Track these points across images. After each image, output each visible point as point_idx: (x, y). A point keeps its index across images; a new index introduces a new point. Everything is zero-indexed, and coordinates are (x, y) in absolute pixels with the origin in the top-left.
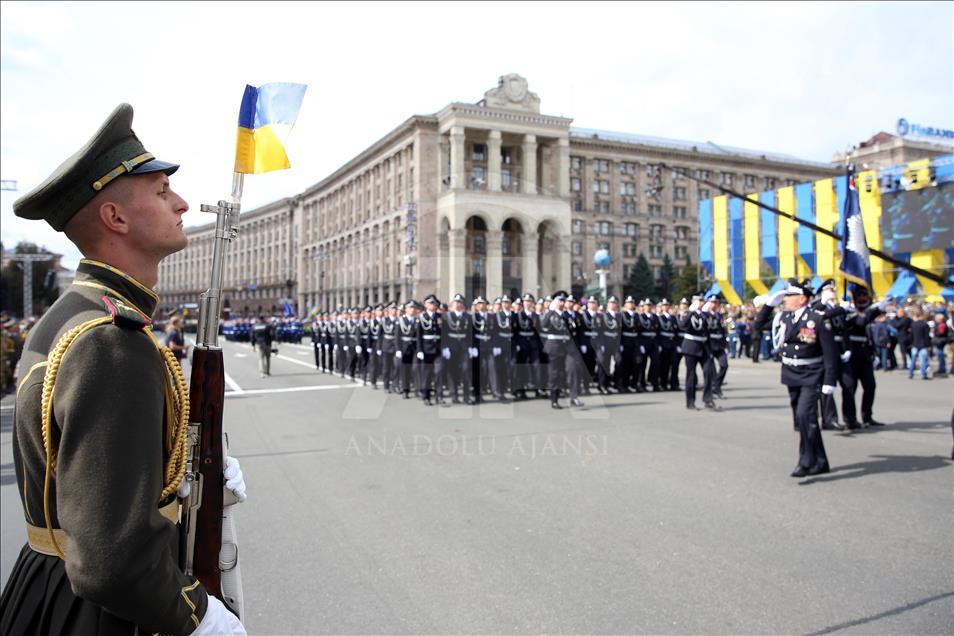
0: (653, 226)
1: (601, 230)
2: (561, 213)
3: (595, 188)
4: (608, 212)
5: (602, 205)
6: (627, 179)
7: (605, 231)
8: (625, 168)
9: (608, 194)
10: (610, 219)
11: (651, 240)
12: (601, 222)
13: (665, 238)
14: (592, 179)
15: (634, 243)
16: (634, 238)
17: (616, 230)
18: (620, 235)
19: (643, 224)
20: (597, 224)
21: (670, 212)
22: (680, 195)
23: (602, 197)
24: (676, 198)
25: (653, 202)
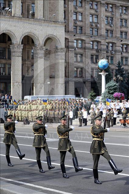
0: (108, 43)
1: (77, 45)
2: (59, 33)
3: (74, 17)
4: (81, 33)
5: (78, 28)
6: (93, 12)
7: (80, 45)
8: (92, 5)
9: (81, 21)
10: (84, 38)
11: (107, 52)
12: (77, 40)
13: (116, 51)
14: (73, 12)
15: (97, 54)
16: (97, 51)
17: (87, 45)
18: (89, 49)
19: (103, 42)
20: (75, 41)
21: (119, 35)
22: (124, 24)
23: (78, 23)
24: (122, 26)
25: (109, 28)
